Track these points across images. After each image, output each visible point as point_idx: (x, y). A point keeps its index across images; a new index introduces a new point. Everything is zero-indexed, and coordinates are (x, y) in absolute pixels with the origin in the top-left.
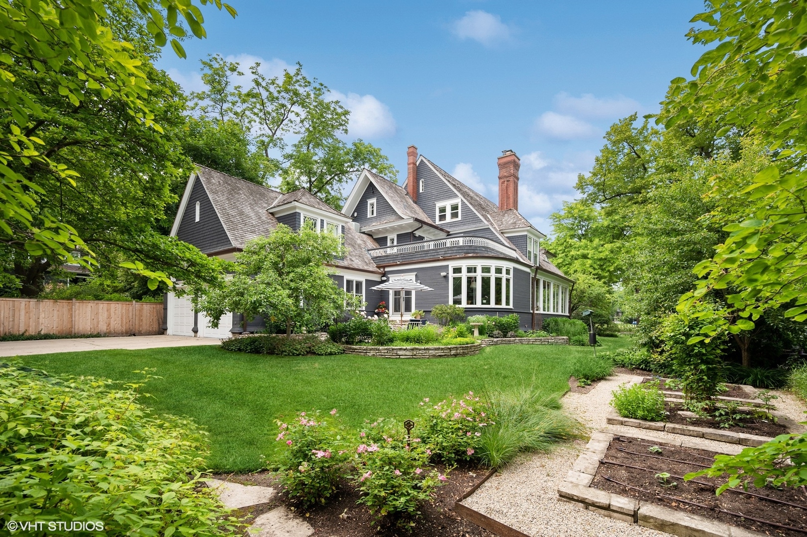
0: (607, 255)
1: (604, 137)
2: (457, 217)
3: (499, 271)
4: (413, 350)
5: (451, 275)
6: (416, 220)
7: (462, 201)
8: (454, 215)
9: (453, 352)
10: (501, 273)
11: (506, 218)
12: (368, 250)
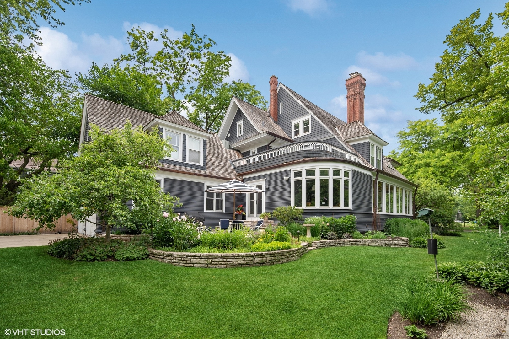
0: (449, 163)
1: (444, 42)
2: (308, 131)
3: (337, 173)
4: (207, 257)
5: (293, 179)
6: (269, 133)
7: (312, 116)
8: (306, 130)
9: (257, 260)
10: (339, 175)
11: (351, 129)
12: (232, 162)
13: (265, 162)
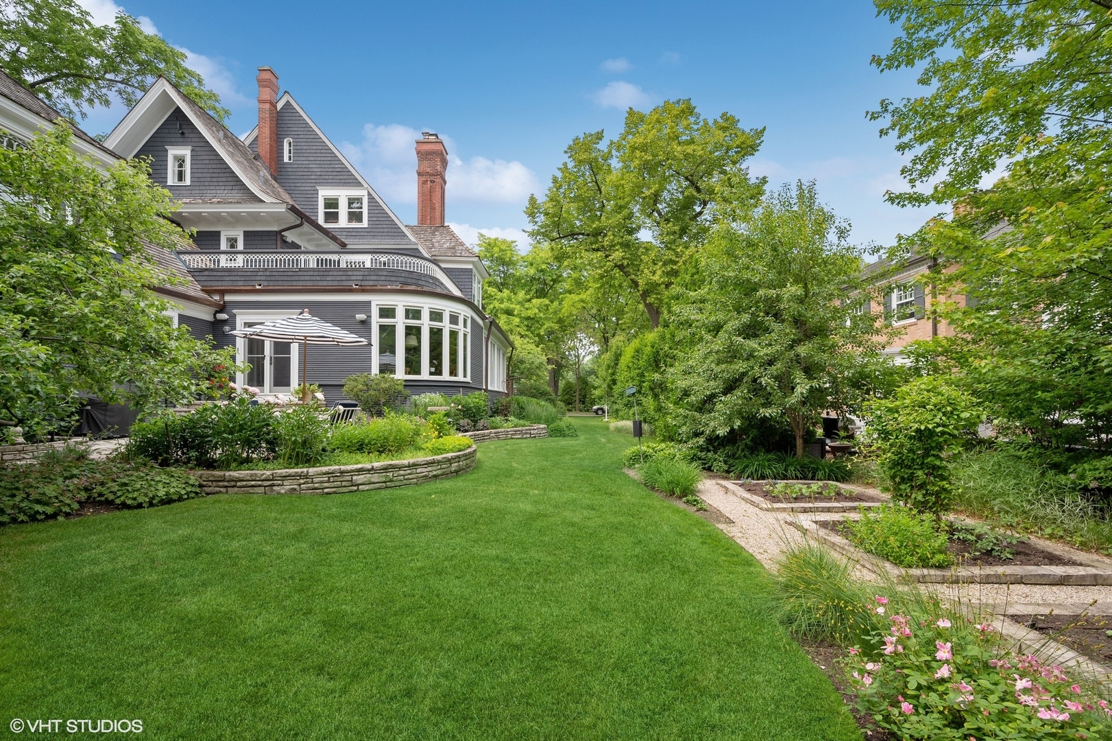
2: (360, 220)
5: (376, 320)
6: (293, 209)
7: (369, 194)
8: (355, 216)
11: (438, 238)
12: (179, 253)
13: (299, 273)
